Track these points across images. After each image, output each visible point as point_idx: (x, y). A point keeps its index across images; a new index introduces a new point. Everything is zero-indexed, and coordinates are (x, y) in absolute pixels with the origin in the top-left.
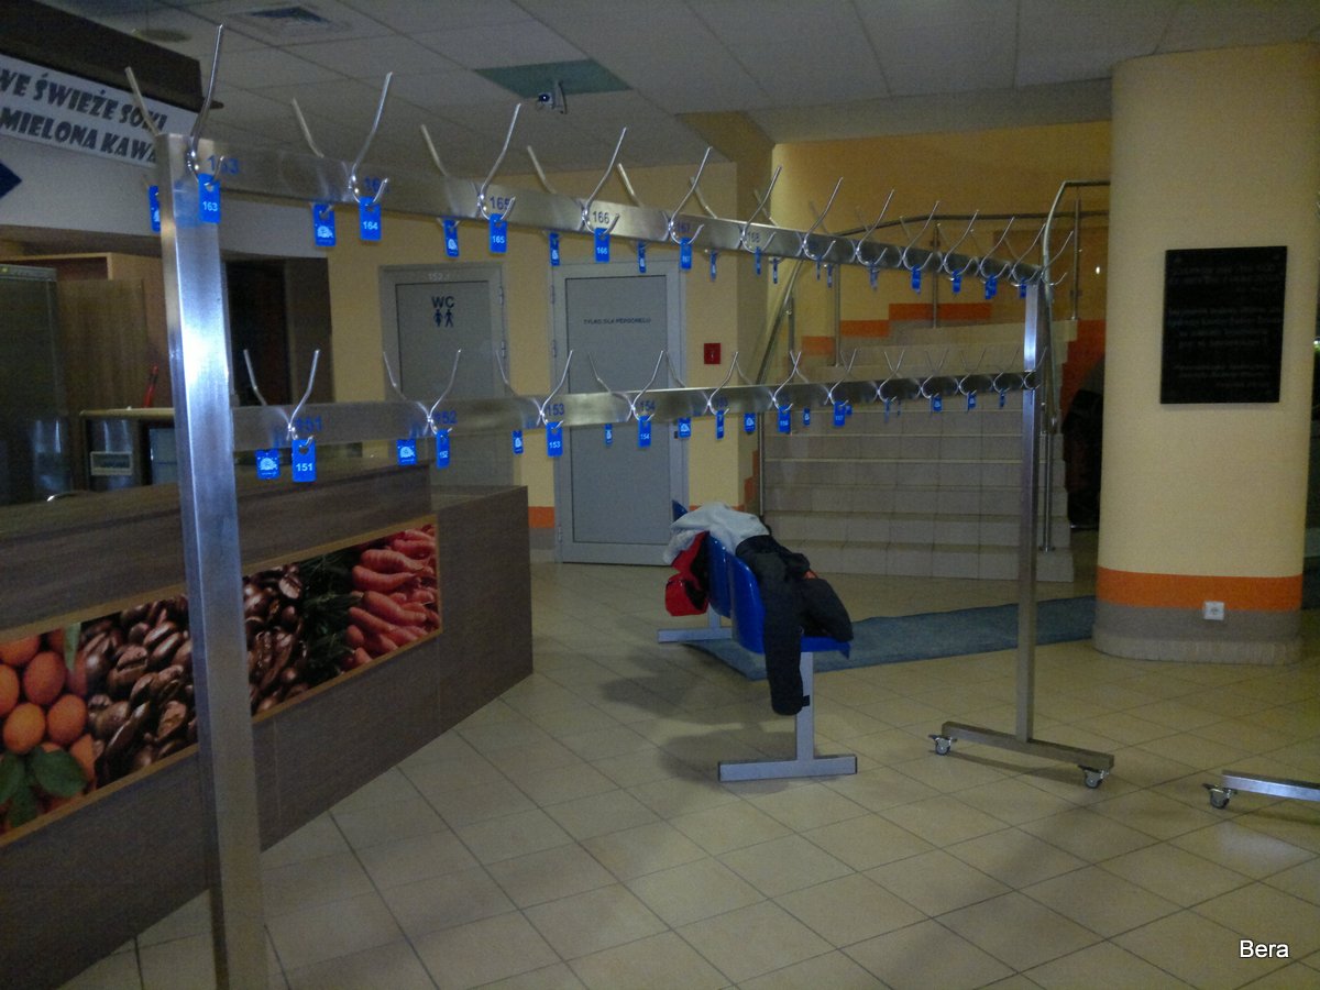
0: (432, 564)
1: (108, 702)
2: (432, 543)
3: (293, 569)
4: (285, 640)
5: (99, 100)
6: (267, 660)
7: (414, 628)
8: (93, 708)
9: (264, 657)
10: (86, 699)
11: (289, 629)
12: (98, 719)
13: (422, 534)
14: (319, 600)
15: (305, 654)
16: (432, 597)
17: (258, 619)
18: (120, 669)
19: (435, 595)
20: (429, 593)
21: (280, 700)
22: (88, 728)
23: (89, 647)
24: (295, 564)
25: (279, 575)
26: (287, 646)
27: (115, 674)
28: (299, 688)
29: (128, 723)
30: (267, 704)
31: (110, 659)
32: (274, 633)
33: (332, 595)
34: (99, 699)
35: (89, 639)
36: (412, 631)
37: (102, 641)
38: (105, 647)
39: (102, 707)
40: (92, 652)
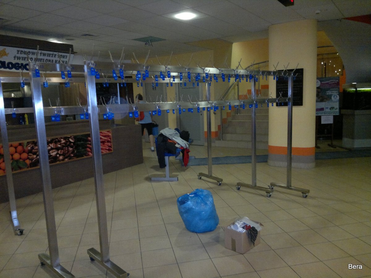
0: (110, 138)
1: (32, 155)
2: (110, 134)
3: (73, 137)
4: (71, 149)
5: (53, 55)
6: (67, 152)
7: (105, 150)
8: (29, 155)
9: (66, 151)
10: (28, 154)
11: (72, 147)
12: (30, 157)
13: (107, 133)
14: (79, 143)
15: (75, 152)
16: (110, 145)
17: (64, 145)
18: (34, 150)
19: (111, 145)
20: (109, 144)
21: (69, 159)
22: (28, 158)
23: (28, 146)
24: (73, 136)
25: (69, 138)
26: (71, 150)
27: (33, 151)
28: (74, 158)
29: (36, 159)
30: (66, 160)
31: (32, 148)
32: (68, 148)
33: (83, 142)
34: (30, 154)
35: (29, 144)
36: (105, 151)
37: (31, 145)
38: (31, 146)
39: (31, 155)
40: (29, 147)
